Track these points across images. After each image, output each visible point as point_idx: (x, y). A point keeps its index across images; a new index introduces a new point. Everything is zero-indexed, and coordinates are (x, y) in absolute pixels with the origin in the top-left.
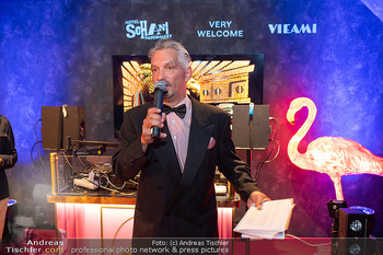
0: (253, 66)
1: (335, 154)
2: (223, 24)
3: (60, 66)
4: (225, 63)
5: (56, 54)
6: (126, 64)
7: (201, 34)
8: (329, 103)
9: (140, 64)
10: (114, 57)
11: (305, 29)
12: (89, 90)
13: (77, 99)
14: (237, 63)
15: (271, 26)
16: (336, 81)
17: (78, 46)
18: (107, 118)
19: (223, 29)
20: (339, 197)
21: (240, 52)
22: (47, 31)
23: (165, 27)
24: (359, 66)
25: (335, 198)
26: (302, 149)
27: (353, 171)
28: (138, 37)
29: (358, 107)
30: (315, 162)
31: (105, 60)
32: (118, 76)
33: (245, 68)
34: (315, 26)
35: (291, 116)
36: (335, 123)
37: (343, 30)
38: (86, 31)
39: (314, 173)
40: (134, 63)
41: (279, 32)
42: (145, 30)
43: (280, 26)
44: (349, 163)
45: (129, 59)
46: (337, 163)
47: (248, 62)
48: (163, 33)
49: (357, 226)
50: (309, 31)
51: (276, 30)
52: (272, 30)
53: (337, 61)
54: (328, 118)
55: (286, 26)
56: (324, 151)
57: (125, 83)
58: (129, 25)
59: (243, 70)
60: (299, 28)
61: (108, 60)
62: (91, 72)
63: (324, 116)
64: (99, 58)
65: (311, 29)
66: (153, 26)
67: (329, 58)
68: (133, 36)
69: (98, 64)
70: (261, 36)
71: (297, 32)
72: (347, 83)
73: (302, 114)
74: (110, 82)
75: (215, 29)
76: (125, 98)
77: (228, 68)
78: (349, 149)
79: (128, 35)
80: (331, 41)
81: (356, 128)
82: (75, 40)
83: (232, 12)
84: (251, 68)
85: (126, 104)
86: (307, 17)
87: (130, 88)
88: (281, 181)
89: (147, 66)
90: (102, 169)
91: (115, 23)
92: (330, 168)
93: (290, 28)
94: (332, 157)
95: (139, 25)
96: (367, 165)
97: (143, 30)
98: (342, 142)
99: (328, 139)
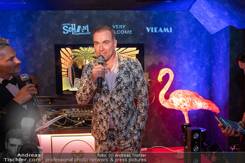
1: (184, 99)
2: (120, 26)
3: (20, 51)
4: (122, 49)
5: (18, 43)
6: (63, 49)
8: (180, 71)
9: (72, 49)
10: (56, 46)
11: (166, 30)
12: (39, 66)
13: (32, 71)
14: (129, 49)
15: (147, 28)
16: (183, 59)
17: (33, 39)
18: (51, 82)
19: (120, 29)
20: (187, 121)
21: (130, 43)
22: (12, 29)
23: (86, 27)
24: (195, 51)
25: (185, 122)
26: (167, 97)
27: (194, 108)
28: (70, 33)
29: (195, 73)
30: (174, 104)
31: (50, 47)
32: (58, 57)
33: (134, 51)
34: (171, 28)
35: (160, 79)
36: (183, 82)
37: (186, 31)
38: (38, 30)
39: (174, 110)
40: (68, 49)
41: (152, 31)
42: (75, 29)
43: (152, 28)
44: (191, 104)
45: (65, 47)
46: (186, 104)
47: (135, 49)
48: (85, 31)
49: (196, 136)
50: (168, 31)
51: (150, 30)
53: (183, 48)
54: (180, 80)
55: (155, 28)
56: (179, 97)
57: (62, 61)
58: (65, 27)
59: (133, 53)
60: (163, 29)
61: (52, 47)
62: (41, 55)
63: (178, 78)
64: (46, 46)
66: (79, 27)
67: (179, 47)
68: (67, 33)
69: (45, 49)
70: (142, 34)
71: (162, 31)
72: (189, 60)
73: (166, 77)
74: (53, 60)
75: (116, 30)
76: (63, 70)
77: (124, 52)
78: (191, 96)
79: (64, 32)
80: (180, 37)
81: (195, 84)
82: (30, 35)
83: (126, 20)
84: (137, 52)
85: (63, 73)
86: (166, 24)
87: (66, 64)
88: (156, 115)
89: (76, 50)
90: (51, 113)
91: (56, 25)
92: (182, 107)
93: (158, 30)
94: (183, 101)
95: (71, 26)
96: (201, 104)
97: (72, 29)
98: (188, 93)
99: (180, 91)
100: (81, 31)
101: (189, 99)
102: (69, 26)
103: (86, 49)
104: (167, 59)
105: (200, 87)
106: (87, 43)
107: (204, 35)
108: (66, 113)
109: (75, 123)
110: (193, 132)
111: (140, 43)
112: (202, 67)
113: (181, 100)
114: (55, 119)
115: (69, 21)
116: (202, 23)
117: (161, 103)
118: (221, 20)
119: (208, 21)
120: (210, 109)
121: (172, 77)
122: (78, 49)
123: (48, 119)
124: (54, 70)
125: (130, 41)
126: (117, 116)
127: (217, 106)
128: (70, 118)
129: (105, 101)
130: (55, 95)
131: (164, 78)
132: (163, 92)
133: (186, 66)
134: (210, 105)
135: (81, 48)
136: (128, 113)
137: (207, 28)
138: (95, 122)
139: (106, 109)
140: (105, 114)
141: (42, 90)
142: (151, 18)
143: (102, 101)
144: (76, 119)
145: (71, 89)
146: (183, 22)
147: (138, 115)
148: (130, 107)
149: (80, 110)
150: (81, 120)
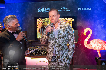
0: (73, 19)
1: (98, 44)
2: (65, 8)
3: (20, 20)
4: (65, 19)
5: (19, 17)
6: (38, 19)
8: (96, 29)
9: (42, 19)
10: (35, 17)
11: (88, 9)
12: (28, 26)
13: (24, 29)
14: (69, 19)
15: (78, 8)
16: (98, 23)
17: (25, 15)
18: (33, 34)
19: (65, 9)
21: (70, 16)
22: (17, 11)
23: (49, 9)
24: (104, 19)
26: (88, 43)
27: (103, 49)
30: (92, 47)
31: (32, 18)
32: (36, 23)
33: (71, 20)
34: (91, 8)
35: (85, 33)
36: (98, 35)
37: (99, 9)
38: (28, 11)
39: (92, 50)
41: (81, 10)
43: (81, 8)
44: (102, 47)
45: (39, 18)
46: (99, 47)
47: (72, 18)
48: (48, 11)
50: (89, 10)
51: (80, 9)
52: (79, 9)
53: (98, 18)
55: (82, 8)
56: (95, 43)
57: (38, 24)
58: (39, 9)
61: (33, 18)
62: (28, 22)
63: (95, 33)
64: (31, 17)
65: (90, 9)
66: (45, 9)
67: (95, 17)
69: (30, 19)
70: (75, 11)
71: (86, 10)
72: (101, 24)
73: (88, 33)
74: (34, 24)
75: (62, 9)
76: (38, 28)
78: (102, 43)
79: (39, 11)
80: (96, 12)
82: (24, 13)
83: (67, 5)
84: (73, 20)
85: (38, 30)
86: (88, 6)
87: (39, 26)
88: (83, 52)
89: (44, 19)
90: (31, 48)
91: (35, 8)
92: (97, 48)
93: (84, 9)
97: (42, 10)
98: (100, 41)
99: (96, 40)
100: (46, 11)
102: (41, 9)
103: (48, 19)
104: (88, 23)
108: (38, 48)
109: (42, 53)
111: (75, 15)
113: (96, 45)
114: (33, 51)
115: (41, 6)
117: (85, 46)
121: (91, 33)
122: (45, 19)
123: (30, 51)
124: (34, 29)
125: (69, 15)
126: (57, 50)
128: (40, 50)
129: (52, 42)
130: (34, 40)
131: (86, 33)
132: (86, 40)
133: (99, 27)
136: (63, 49)
138: (48, 52)
139: (53, 46)
140: (52, 48)
141: (29, 37)
142: (80, 3)
143: (51, 42)
144: (43, 51)
146: (97, 5)
147: (69, 51)
148: (64, 46)
149: (44, 47)
150: (44, 52)
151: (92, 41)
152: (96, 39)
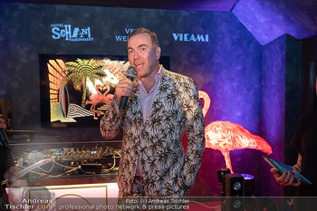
1: (224, 135)
6: (52, 62)
7: (118, 38)
8: (219, 95)
9: (65, 62)
10: (40, 56)
11: (200, 38)
12: (15, 85)
13: (3, 92)
15: (174, 35)
16: (224, 78)
17: (5, 44)
18: (34, 109)
23: (87, 31)
24: (239, 68)
27: (238, 147)
28: (63, 38)
29: (240, 98)
30: (211, 142)
31: (32, 57)
32: (44, 73)
34: (207, 36)
36: (224, 110)
37: (227, 41)
38: (13, 31)
40: (60, 61)
41: (181, 39)
43: (181, 35)
44: (235, 141)
45: (55, 58)
46: (226, 141)
48: (86, 36)
49: (237, 186)
50: (203, 40)
51: (179, 38)
52: (176, 38)
53: (224, 64)
54: (219, 107)
55: (186, 35)
56: (217, 132)
57: (51, 78)
58: (55, 28)
61: (34, 57)
63: (216, 106)
65: (205, 38)
66: (77, 30)
67: (218, 61)
68: (59, 37)
69: (25, 60)
70: (167, 43)
71: (194, 40)
72: (231, 80)
74: (37, 77)
76: (51, 91)
78: (234, 131)
79: (53, 37)
80: (219, 48)
81: (239, 114)
83: (144, 22)
85: (52, 96)
86: (201, 30)
87: (56, 83)
89: (71, 63)
91: (41, 25)
92: (221, 145)
93: (189, 37)
94: (222, 137)
95: (64, 28)
96: (247, 142)
97: (67, 32)
98: (229, 125)
99: (219, 123)
100: (79, 36)
101: (230, 134)
102: (61, 28)
103: (86, 62)
105: (247, 118)
106: (88, 52)
107: (251, 46)
108: (54, 155)
109: (67, 170)
110: (234, 180)
111: (164, 55)
112: (248, 90)
113: (219, 136)
114: (37, 165)
115: (61, 20)
116: (249, 30)
118: (275, 26)
119: (257, 27)
120: (260, 148)
122: (74, 61)
124: (37, 92)
126: (149, 159)
127: (269, 143)
128: (60, 162)
133: (227, 88)
134: (259, 143)
135: (79, 60)
136: (166, 156)
137: (256, 37)
139: (135, 147)
140: (132, 153)
141: (19, 121)
142: (179, 21)
143: (132, 134)
144: (69, 164)
145: (63, 120)
146: (223, 28)
149: (75, 150)
150: (75, 165)
151: (210, 125)
152: (220, 120)
